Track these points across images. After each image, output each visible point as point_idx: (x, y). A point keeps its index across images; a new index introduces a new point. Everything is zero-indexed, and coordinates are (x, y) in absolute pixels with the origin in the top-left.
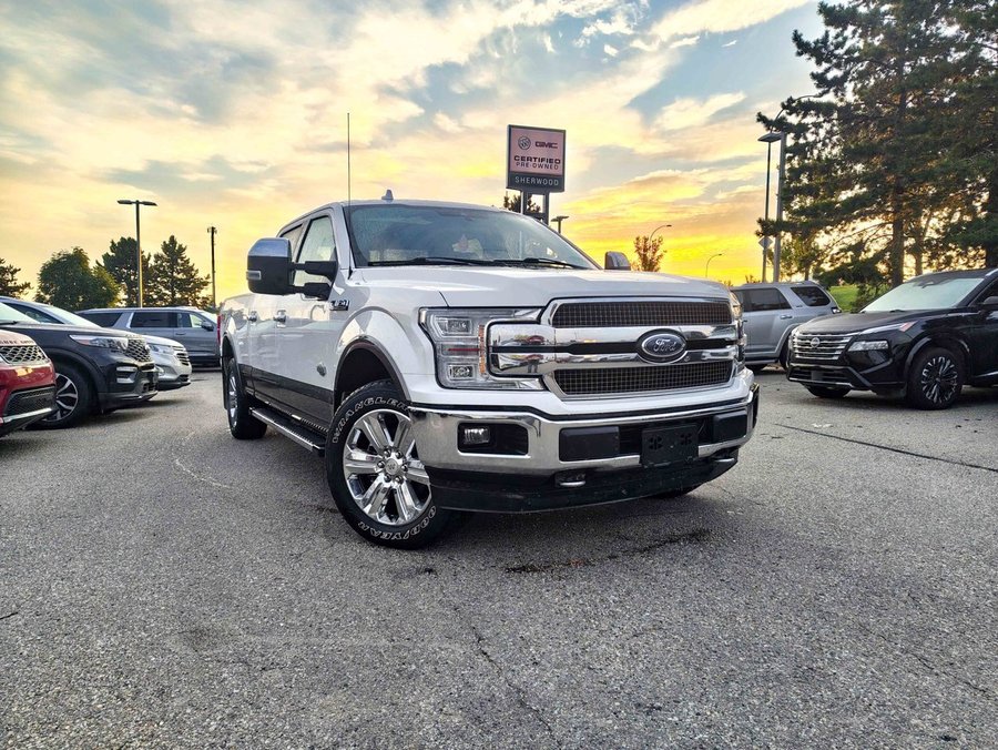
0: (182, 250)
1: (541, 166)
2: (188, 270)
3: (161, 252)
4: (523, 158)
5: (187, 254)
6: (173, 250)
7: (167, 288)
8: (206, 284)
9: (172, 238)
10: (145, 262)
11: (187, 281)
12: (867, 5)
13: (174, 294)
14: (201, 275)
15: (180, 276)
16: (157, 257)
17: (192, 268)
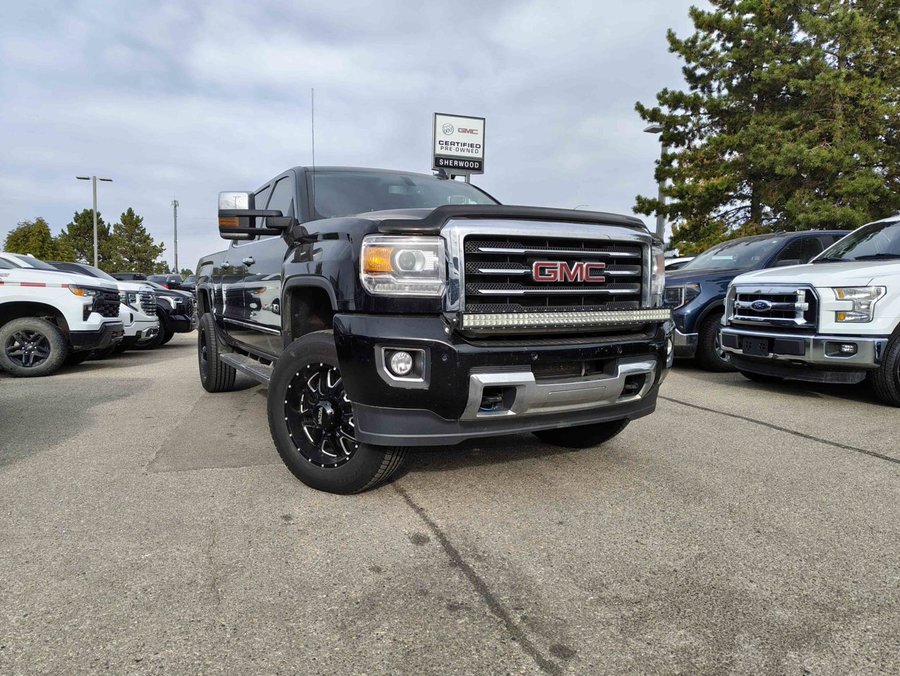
0: (139, 220)
1: (463, 150)
2: (146, 239)
3: (120, 223)
4: (446, 143)
6: (131, 221)
8: (159, 251)
9: (130, 211)
10: (103, 232)
11: (143, 249)
12: (732, 13)
13: (131, 261)
14: (156, 243)
15: (138, 245)
16: (117, 227)
17: (148, 237)
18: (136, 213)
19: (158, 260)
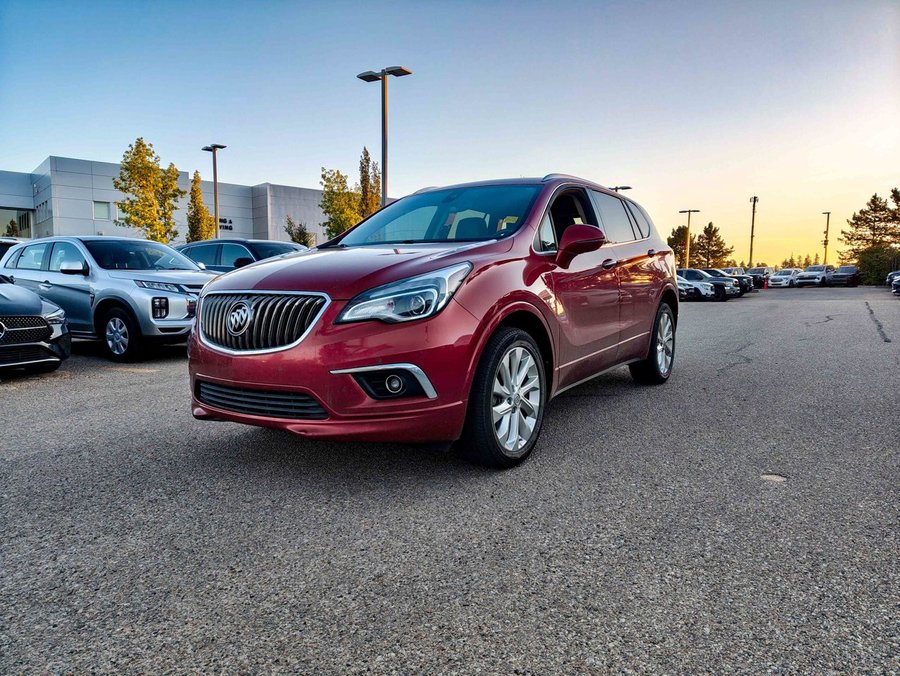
0: (716, 231)
2: (720, 244)
3: (703, 233)
5: (719, 233)
6: (710, 232)
7: (704, 256)
8: (729, 252)
9: (710, 225)
10: (692, 241)
11: (718, 251)
13: (709, 260)
14: (727, 246)
15: (715, 248)
16: (700, 237)
17: (722, 243)
18: (714, 226)
19: (728, 258)
